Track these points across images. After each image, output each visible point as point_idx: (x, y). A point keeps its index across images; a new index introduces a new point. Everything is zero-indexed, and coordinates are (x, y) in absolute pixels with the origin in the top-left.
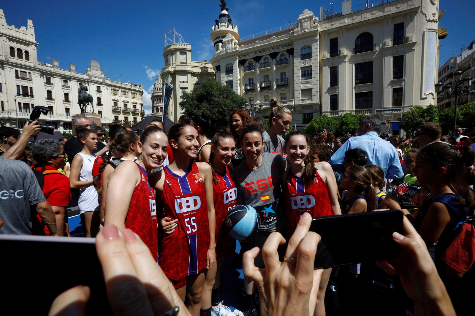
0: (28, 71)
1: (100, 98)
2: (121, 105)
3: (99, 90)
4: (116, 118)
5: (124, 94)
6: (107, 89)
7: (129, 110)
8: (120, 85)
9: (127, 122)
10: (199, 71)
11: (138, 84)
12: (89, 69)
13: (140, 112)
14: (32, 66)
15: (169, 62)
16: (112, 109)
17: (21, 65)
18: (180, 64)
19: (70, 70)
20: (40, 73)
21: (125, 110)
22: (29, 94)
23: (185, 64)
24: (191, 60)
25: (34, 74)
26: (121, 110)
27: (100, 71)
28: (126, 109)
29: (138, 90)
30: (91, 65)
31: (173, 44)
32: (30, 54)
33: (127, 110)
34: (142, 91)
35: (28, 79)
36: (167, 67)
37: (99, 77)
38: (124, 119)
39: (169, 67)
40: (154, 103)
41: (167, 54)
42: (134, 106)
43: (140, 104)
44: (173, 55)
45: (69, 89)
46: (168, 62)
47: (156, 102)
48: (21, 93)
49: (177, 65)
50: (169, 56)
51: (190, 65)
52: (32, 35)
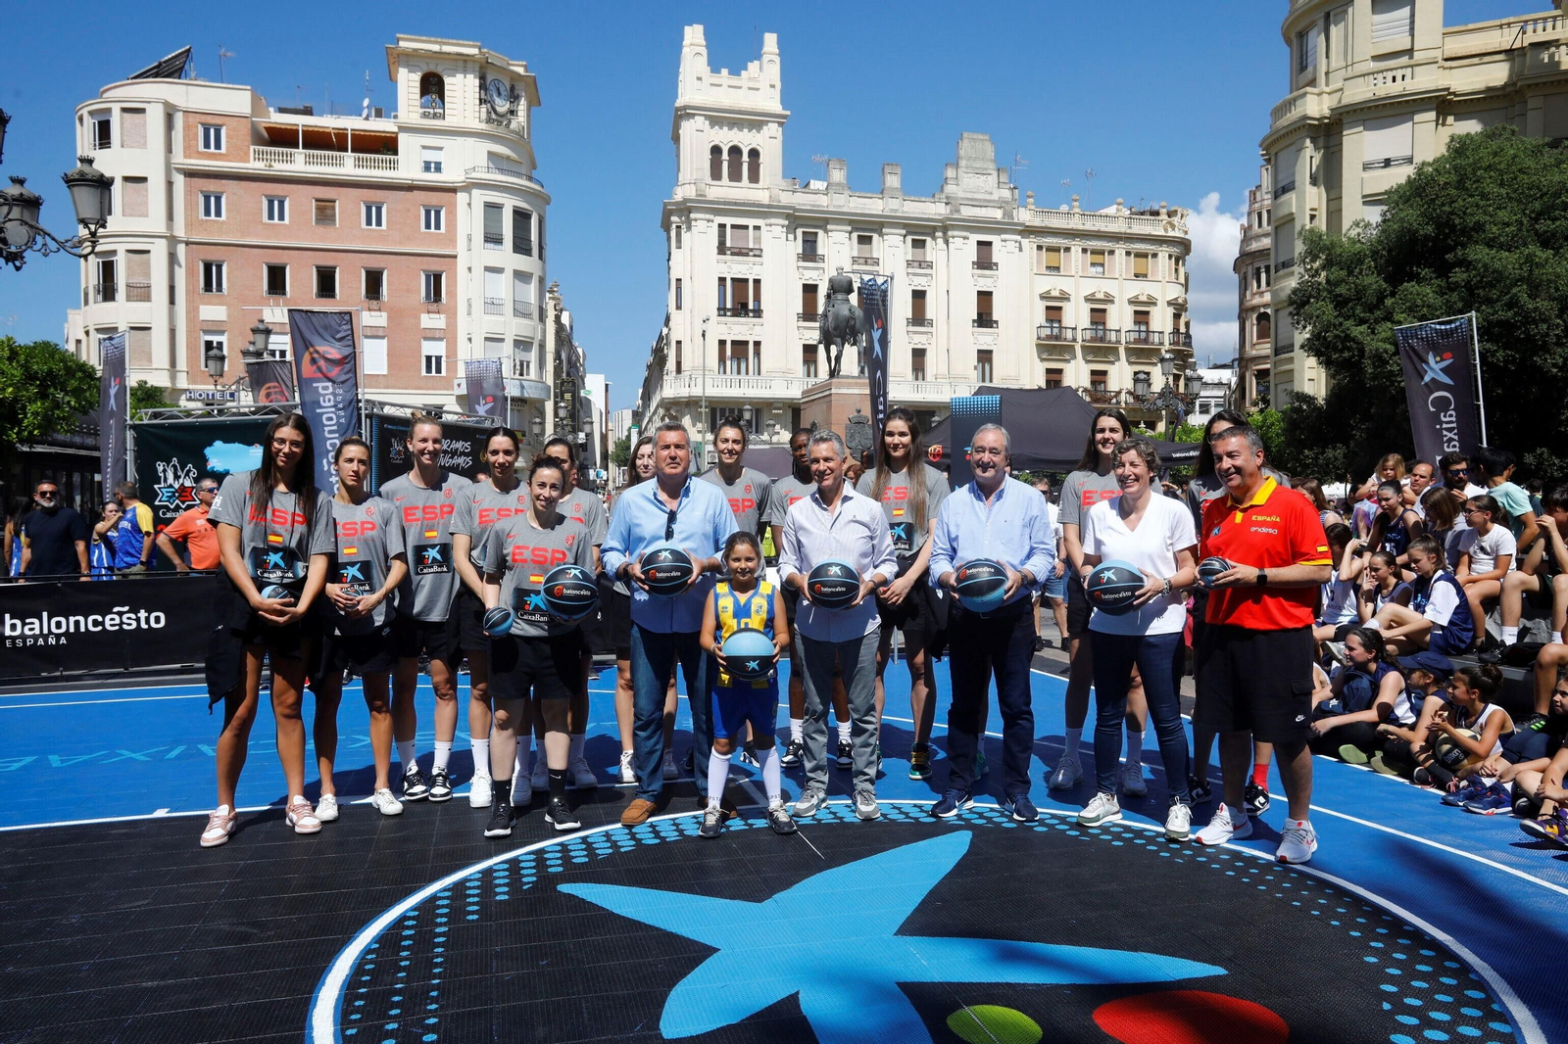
0: (751, 222)
1: (990, 294)
2: (1076, 316)
3: (984, 261)
4: (1054, 377)
5: (1093, 264)
6: (1021, 250)
7: (1113, 337)
8: (1076, 223)
9: (1099, 395)
10: (1497, 74)
11: (1163, 204)
12: (950, 173)
13: (1167, 342)
14: (766, 201)
15: (1310, 69)
16: (1039, 338)
17: (736, 204)
18: (1373, 65)
19: (882, 192)
20: (786, 222)
21: (1093, 340)
22: (751, 307)
23: (1404, 60)
24: (1445, 25)
25: (769, 228)
26: (1074, 340)
27: (995, 173)
28: (1101, 333)
29: (1162, 233)
30: (962, 153)
32: (761, 160)
33: (1102, 340)
34: (1182, 235)
35: (751, 250)
36: (1295, 100)
37: (989, 201)
38: (1087, 384)
39: (1305, 94)
40: (1248, 293)
41: (1298, 29)
42: (1142, 317)
43: (1169, 303)
44: (1333, 29)
46: (1303, 68)
47: (1259, 286)
48: (729, 306)
49: (1350, 74)
50: (1312, 34)
51: (1438, 54)
52: (773, 86)
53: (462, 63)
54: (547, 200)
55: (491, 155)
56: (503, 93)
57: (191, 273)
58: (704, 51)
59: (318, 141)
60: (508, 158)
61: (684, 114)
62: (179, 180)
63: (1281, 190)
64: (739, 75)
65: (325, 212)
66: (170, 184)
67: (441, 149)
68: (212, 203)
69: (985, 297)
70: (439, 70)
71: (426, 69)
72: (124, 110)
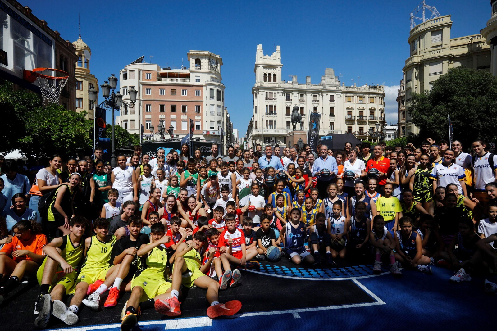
0: (274, 92)
1: (333, 108)
2: (355, 113)
3: (332, 100)
4: (350, 129)
5: (360, 100)
6: (341, 97)
7: (365, 118)
8: (355, 90)
9: (361, 133)
10: (465, 50)
11: (378, 84)
12: (323, 78)
13: (379, 119)
14: (277, 86)
15: (415, 50)
16: (346, 119)
17: (270, 87)
18: (432, 49)
19: (306, 83)
20: (282, 92)
21: (360, 119)
22: (274, 112)
23: (440, 47)
24: (451, 38)
25: (278, 93)
26: (355, 119)
27: (334, 78)
28: (362, 117)
29: (378, 92)
30: (326, 73)
31: (422, 24)
32: (276, 76)
33: (362, 119)
34: (383, 92)
35: (274, 98)
36: (411, 58)
37: (333, 85)
38: (358, 130)
39: (414, 57)
40: (400, 107)
41: (412, 40)
42: (372, 113)
43: (379, 110)
44: (421, 40)
45: (305, 102)
46: (413, 50)
47: (403, 105)
48: (268, 112)
49: (426, 51)
50: (416, 42)
51: (449, 46)
52: (279, 58)
53: (205, 56)
54: (224, 88)
55: (211, 77)
56: (214, 63)
57: (144, 107)
58: (262, 51)
59: (172, 76)
60: (215, 78)
61: (257, 66)
62: (141, 86)
63: (408, 81)
64: (271, 56)
65: (173, 92)
66: (139, 87)
67: (200, 76)
68: (148, 91)
69: (332, 109)
70: (199, 58)
71: (196, 58)
72: (130, 71)
